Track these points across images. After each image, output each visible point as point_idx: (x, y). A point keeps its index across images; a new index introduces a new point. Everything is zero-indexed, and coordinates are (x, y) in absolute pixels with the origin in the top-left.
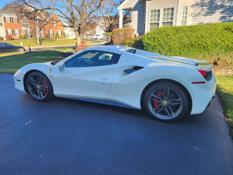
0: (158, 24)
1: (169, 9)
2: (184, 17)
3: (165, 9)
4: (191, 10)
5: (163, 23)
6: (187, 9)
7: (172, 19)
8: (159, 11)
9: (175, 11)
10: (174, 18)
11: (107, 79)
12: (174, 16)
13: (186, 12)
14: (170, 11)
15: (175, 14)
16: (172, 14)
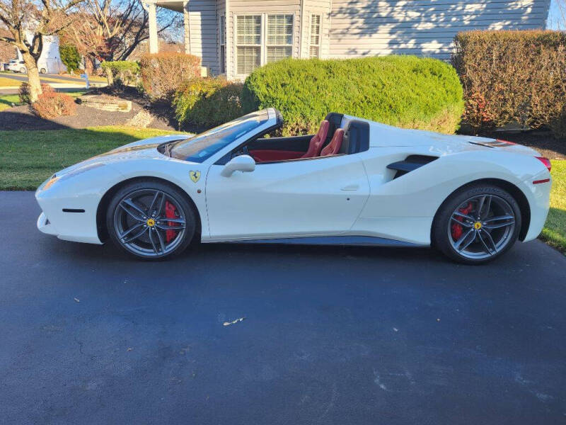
0: (258, 50)
1: (280, 17)
2: (315, 39)
3: (271, 17)
4: (326, 25)
5: (269, 48)
6: (318, 22)
7: (289, 39)
8: (258, 19)
9: (296, 23)
10: (295, 39)
11: (356, 187)
12: (295, 33)
13: (318, 27)
14: (285, 23)
15: (295, 29)
16: (290, 29)
